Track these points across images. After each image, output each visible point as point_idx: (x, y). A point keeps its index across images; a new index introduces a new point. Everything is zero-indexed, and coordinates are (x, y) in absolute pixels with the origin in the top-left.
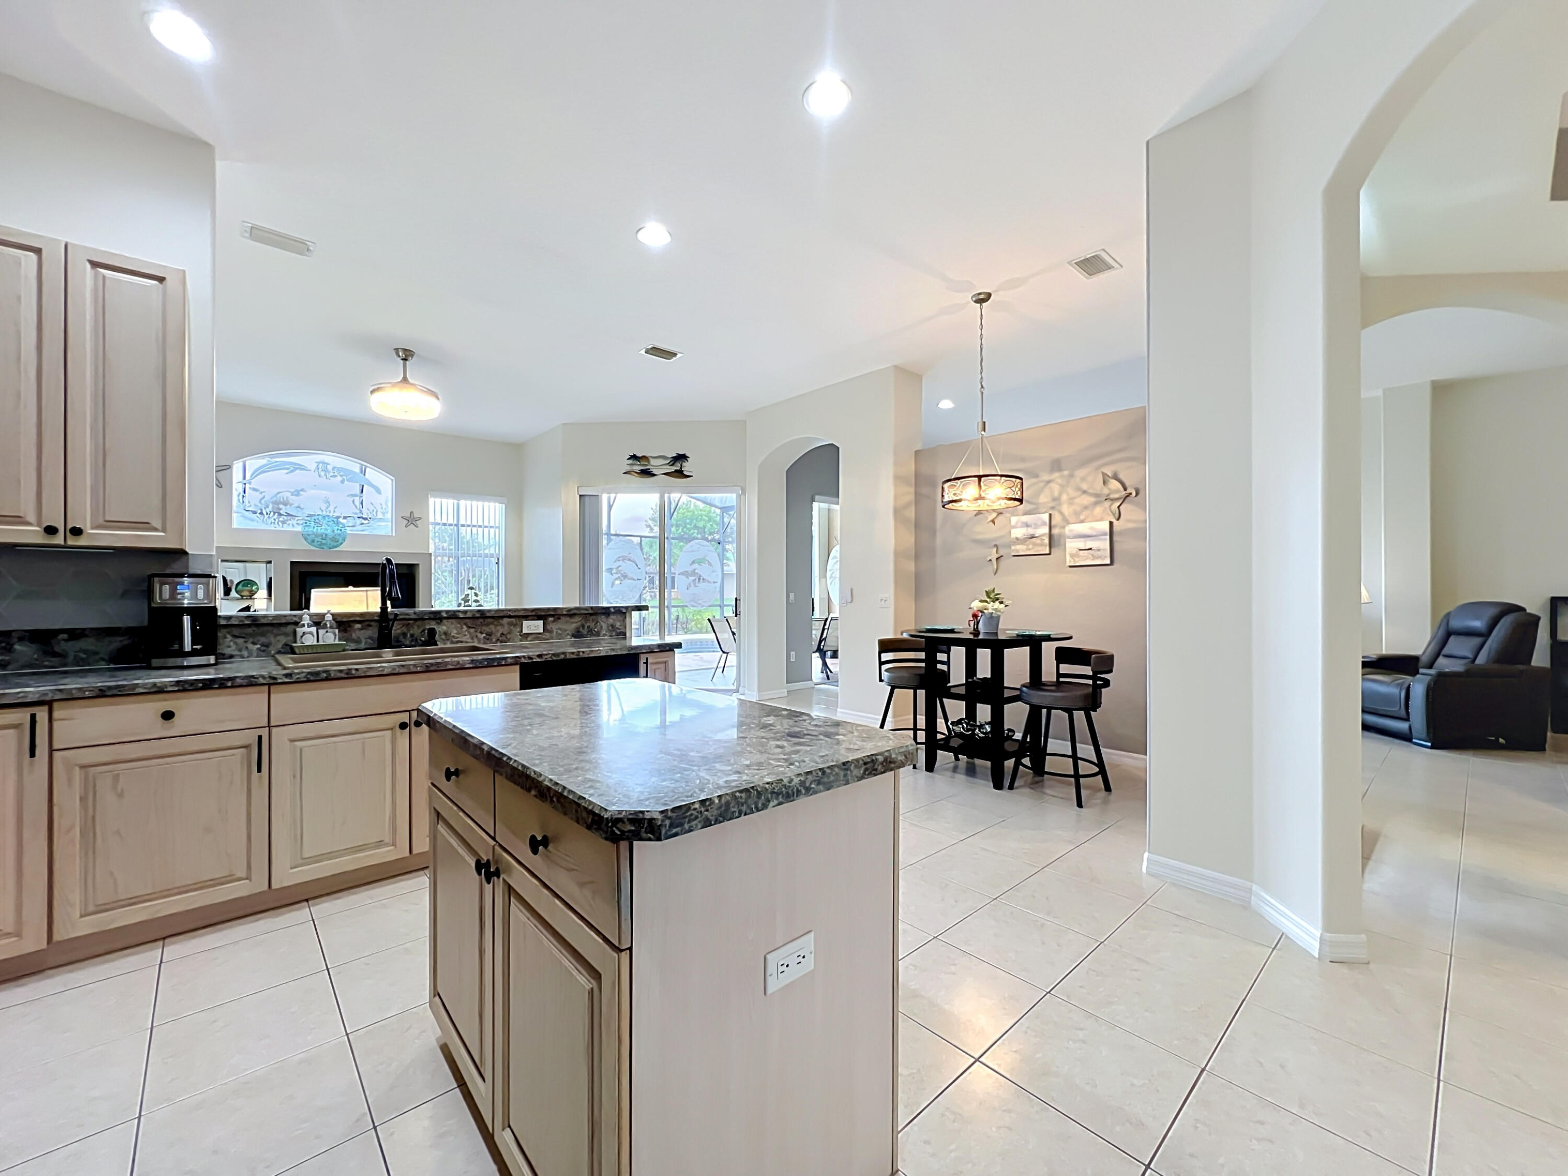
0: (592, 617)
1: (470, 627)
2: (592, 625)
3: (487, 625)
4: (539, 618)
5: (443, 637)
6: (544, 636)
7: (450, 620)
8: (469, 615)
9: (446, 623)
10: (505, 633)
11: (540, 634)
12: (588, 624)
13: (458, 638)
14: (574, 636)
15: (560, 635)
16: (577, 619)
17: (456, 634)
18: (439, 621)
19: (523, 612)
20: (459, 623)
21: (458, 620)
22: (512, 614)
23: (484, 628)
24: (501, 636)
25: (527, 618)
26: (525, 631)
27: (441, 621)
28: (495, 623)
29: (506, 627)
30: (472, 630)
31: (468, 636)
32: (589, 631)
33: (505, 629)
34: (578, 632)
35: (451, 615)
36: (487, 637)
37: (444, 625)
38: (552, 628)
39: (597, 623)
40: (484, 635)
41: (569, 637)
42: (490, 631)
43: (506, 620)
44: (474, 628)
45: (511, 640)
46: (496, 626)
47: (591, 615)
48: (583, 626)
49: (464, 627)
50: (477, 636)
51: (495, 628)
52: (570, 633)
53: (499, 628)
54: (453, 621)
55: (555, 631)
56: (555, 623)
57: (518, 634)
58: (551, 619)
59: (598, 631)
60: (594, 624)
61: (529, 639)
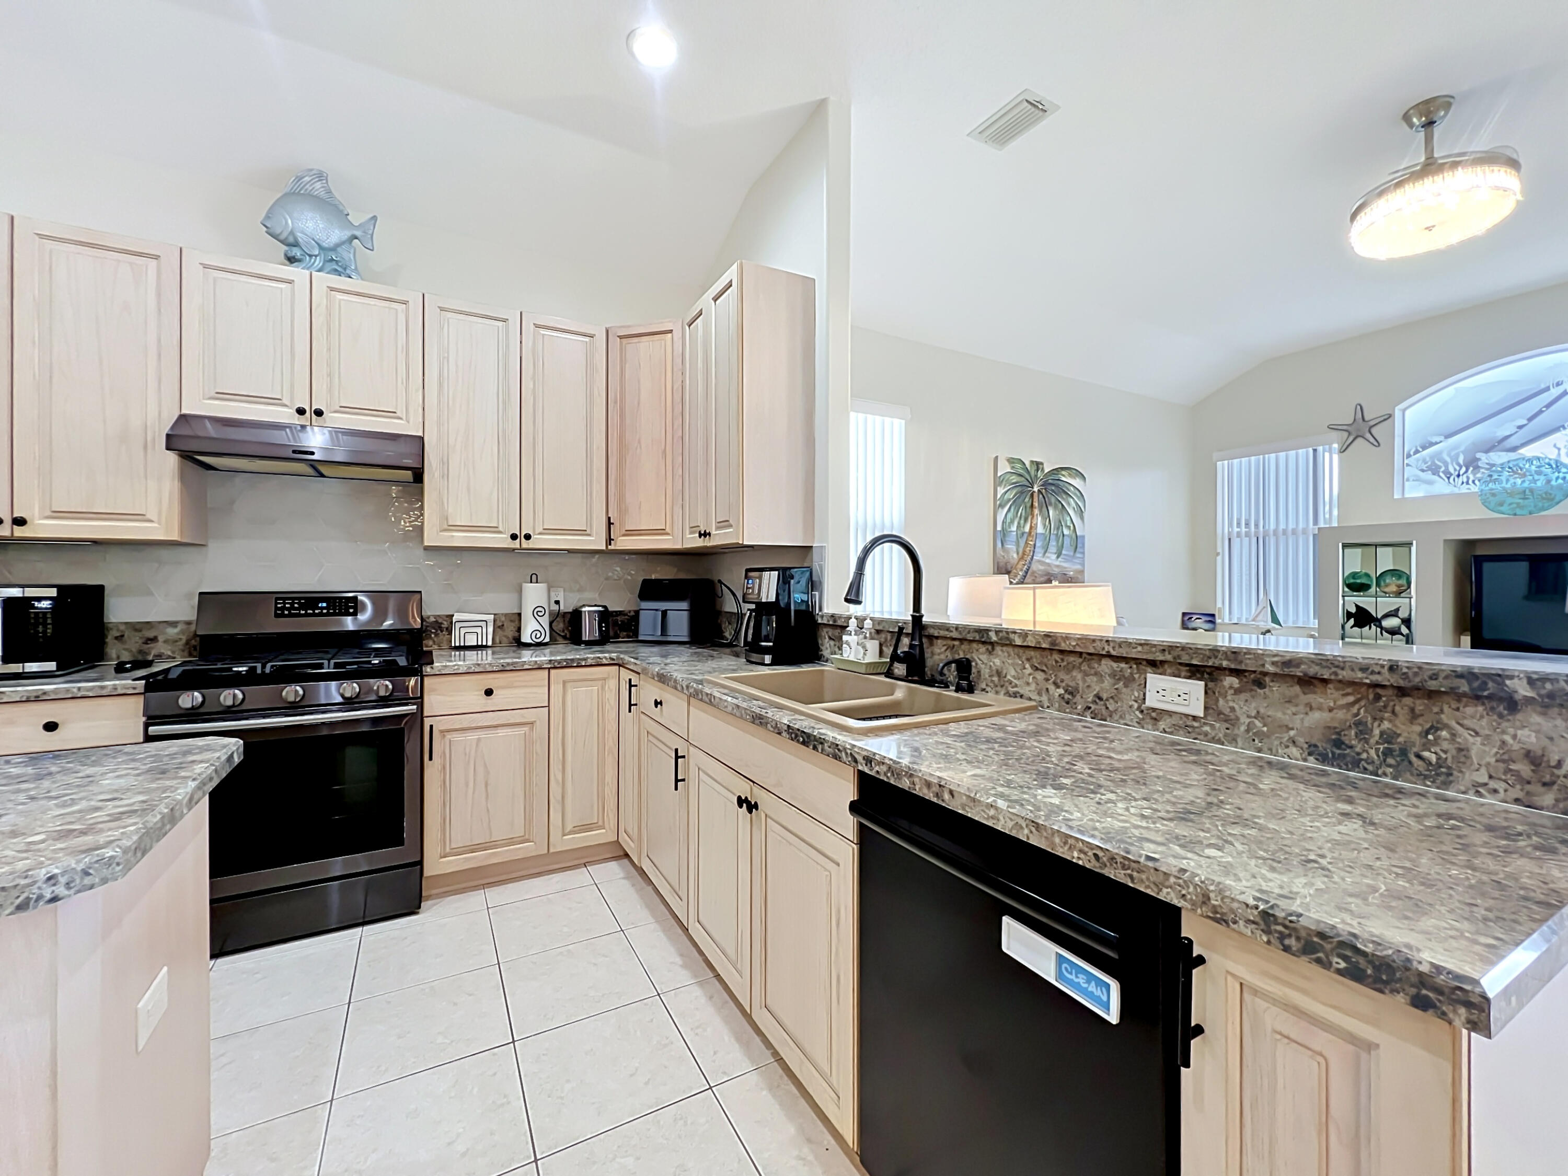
0: (1407, 701)
1: (1037, 669)
2: (1409, 732)
3: (1069, 669)
4: (1195, 672)
5: (995, 679)
6: (1207, 728)
7: (1004, 648)
8: (1031, 642)
9: (1000, 653)
10: (1105, 696)
11: (1195, 718)
12: (1386, 725)
13: (1016, 686)
14: (1312, 750)
15: (1259, 734)
16: (1330, 697)
17: (1014, 677)
18: (990, 647)
19: (1140, 648)
20: (1020, 657)
21: (1016, 650)
22: (1114, 653)
23: (1062, 675)
24: (1094, 702)
25: (1154, 665)
26: (1149, 703)
27: (993, 649)
28: (1085, 667)
29: (1108, 682)
30: (1040, 676)
31: (1033, 687)
32: (1388, 753)
33: (1106, 686)
34: (1338, 743)
35: (1001, 639)
36: (1067, 696)
37: (997, 656)
38: (1233, 709)
39: (1434, 729)
40: (1061, 691)
41: (1294, 751)
42: (1072, 684)
43: (1106, 666)
44: (1043, 671)
45: (1116, 717)
46: (1086, 674)
47: (1402, 692)
48: (1363, 731)
49: (1027, 666)
50: (1047, 689)
51: (1084, 681)
52: (1301, 740)
53: (1092, 680)
54: (1010, 649)
55: (1244, 720)
56: (1243, 696)
57: (1136, 705)
58: (1231, 681)
59: (1440, 763)
60: (1418, 729)
61: (1162, 725)
